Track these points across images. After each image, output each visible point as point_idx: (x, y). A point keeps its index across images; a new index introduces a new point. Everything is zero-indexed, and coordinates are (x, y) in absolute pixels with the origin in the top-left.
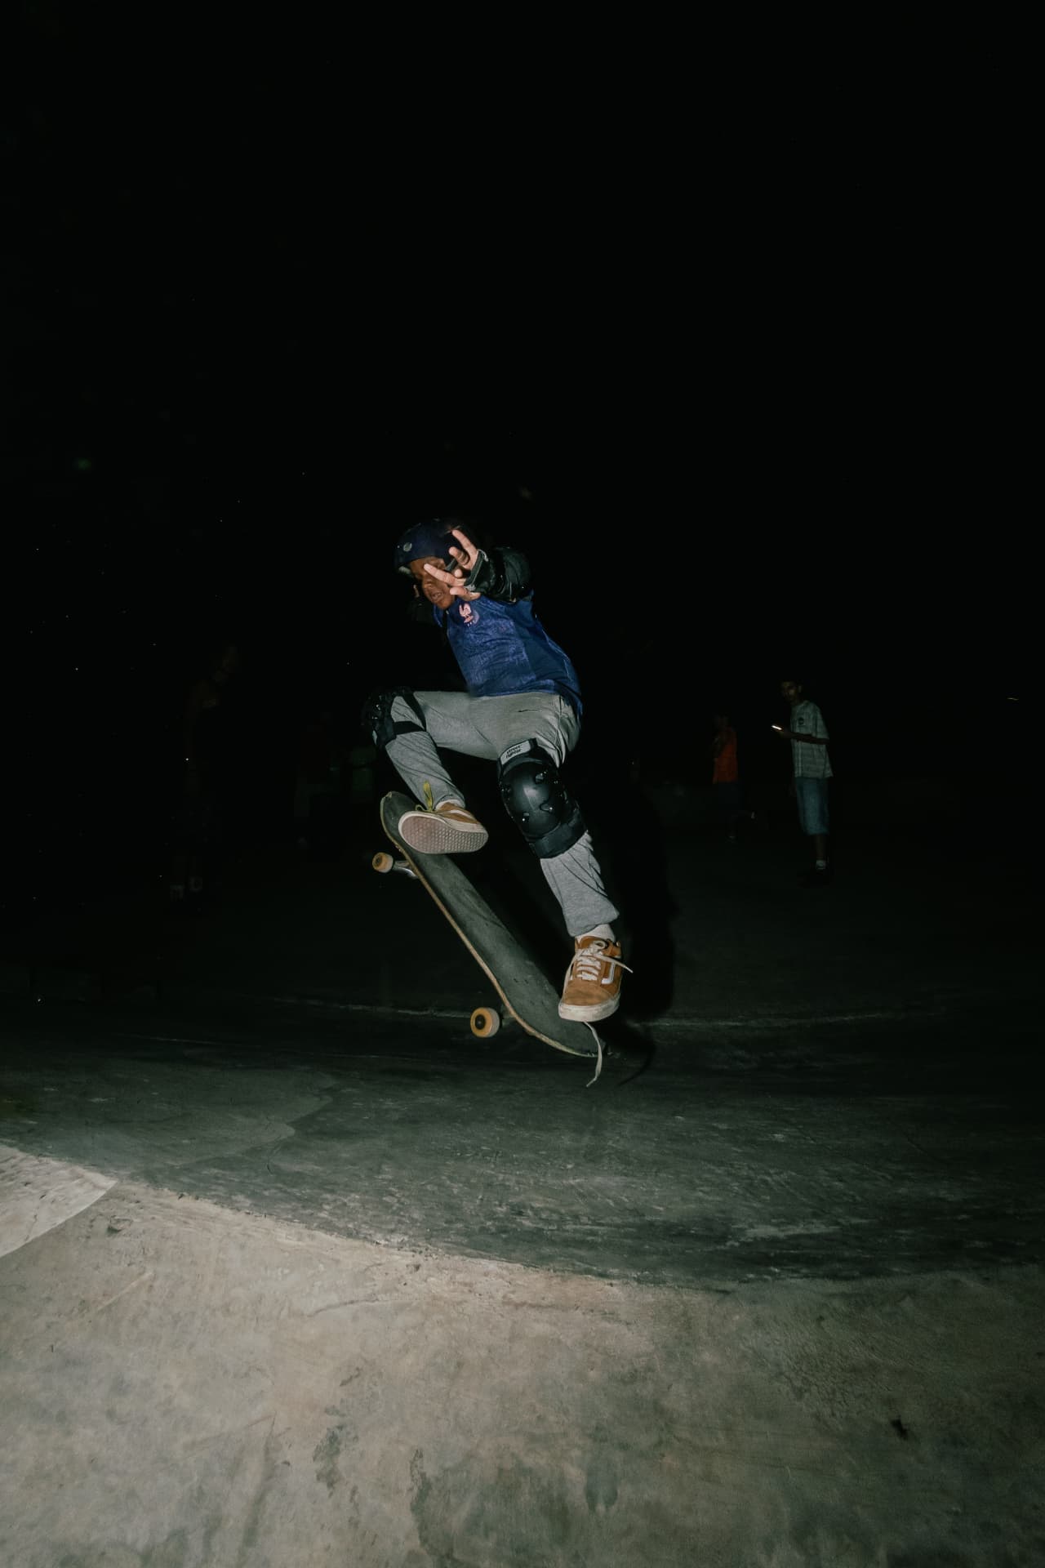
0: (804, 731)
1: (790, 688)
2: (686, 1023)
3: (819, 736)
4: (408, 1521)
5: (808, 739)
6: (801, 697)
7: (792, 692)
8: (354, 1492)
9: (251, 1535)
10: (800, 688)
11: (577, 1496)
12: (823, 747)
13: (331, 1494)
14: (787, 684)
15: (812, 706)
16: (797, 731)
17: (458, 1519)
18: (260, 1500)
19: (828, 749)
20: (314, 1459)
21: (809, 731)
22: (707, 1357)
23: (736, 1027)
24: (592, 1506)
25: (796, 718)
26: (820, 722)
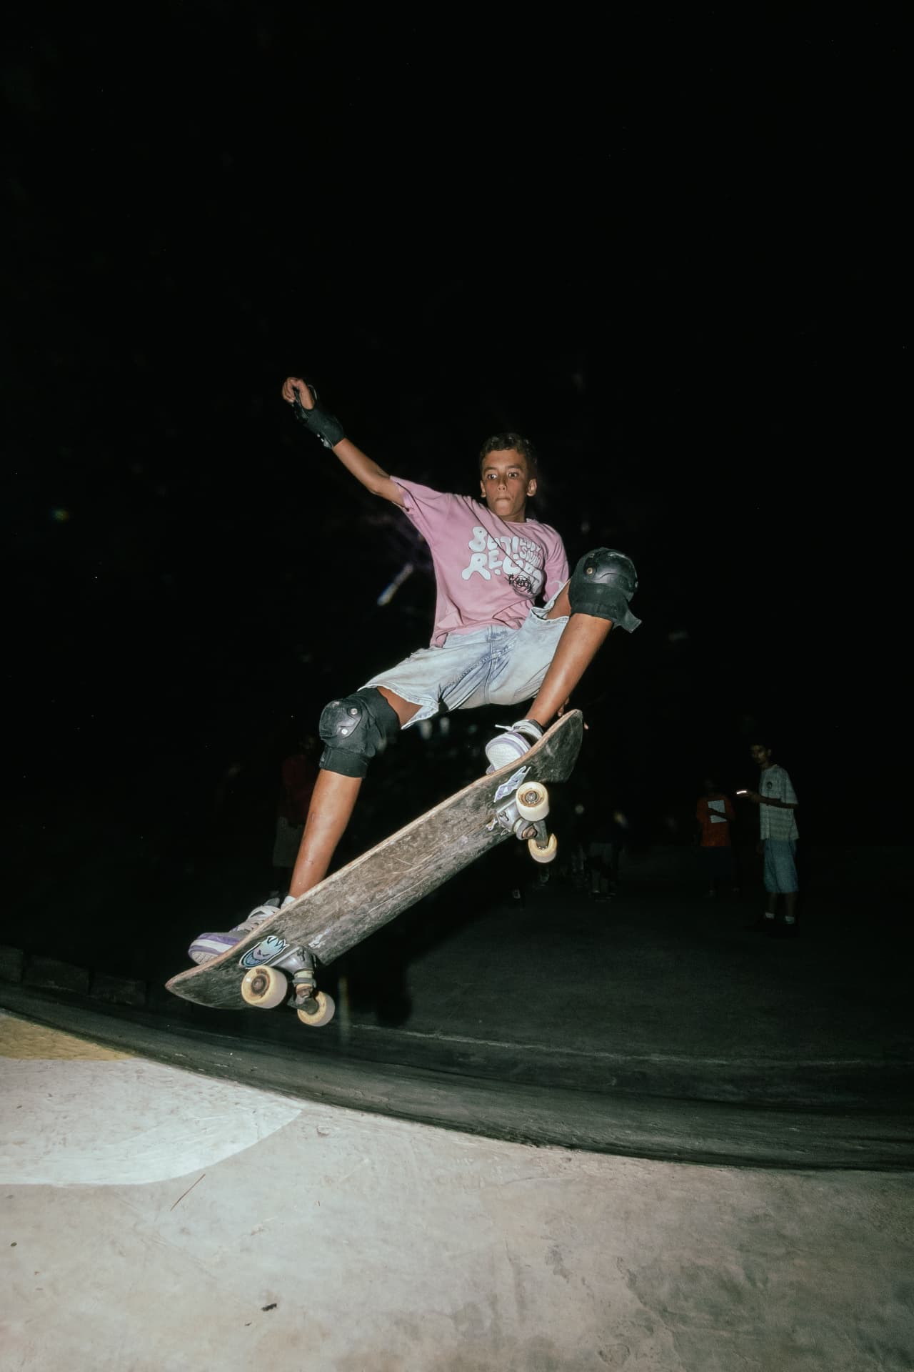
0: (772, 795)
1: (760, 751)
2: (675, 1059)
3: (789, 801)
4: (629, 1294)
5: (776, 803)
6: (772, 761)
7: (761, 755)
8: (583, 1280)
9: (522, 1303)
10: (770, 751)
11: (741, 1279)
12: (791, 811)
13: (568, 1282)
14: (757, 747)
15: (781, 771)
16: (764, 794)
17: (664, 1291)
18: (518, 1285)
19: (795, 813)
20: (547, 1263)
21: (778, 796)
22: (807, 1210)
23: (723, 1065)
24: (754, 1284)
25: (765, 782)
26: (789, 787)
